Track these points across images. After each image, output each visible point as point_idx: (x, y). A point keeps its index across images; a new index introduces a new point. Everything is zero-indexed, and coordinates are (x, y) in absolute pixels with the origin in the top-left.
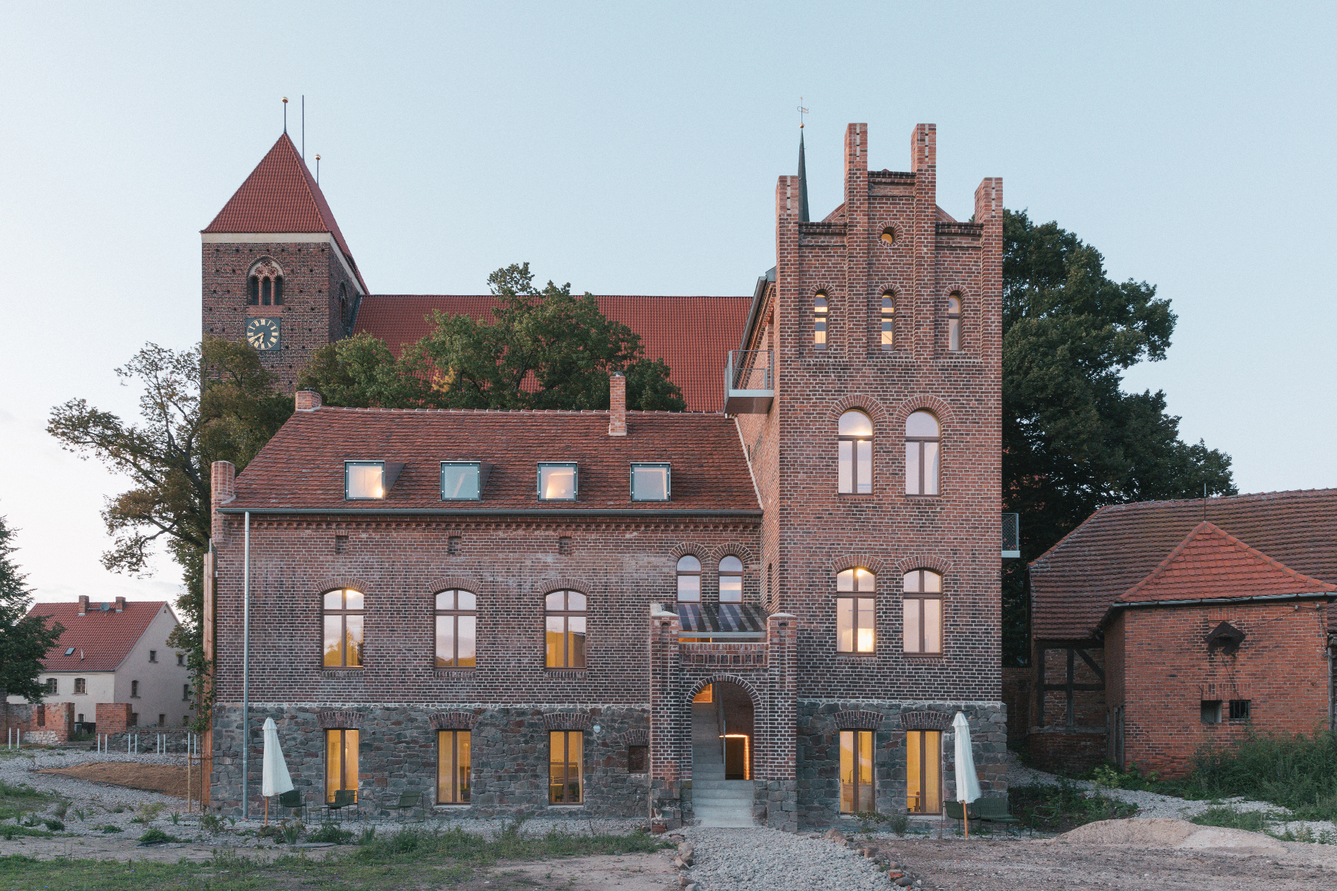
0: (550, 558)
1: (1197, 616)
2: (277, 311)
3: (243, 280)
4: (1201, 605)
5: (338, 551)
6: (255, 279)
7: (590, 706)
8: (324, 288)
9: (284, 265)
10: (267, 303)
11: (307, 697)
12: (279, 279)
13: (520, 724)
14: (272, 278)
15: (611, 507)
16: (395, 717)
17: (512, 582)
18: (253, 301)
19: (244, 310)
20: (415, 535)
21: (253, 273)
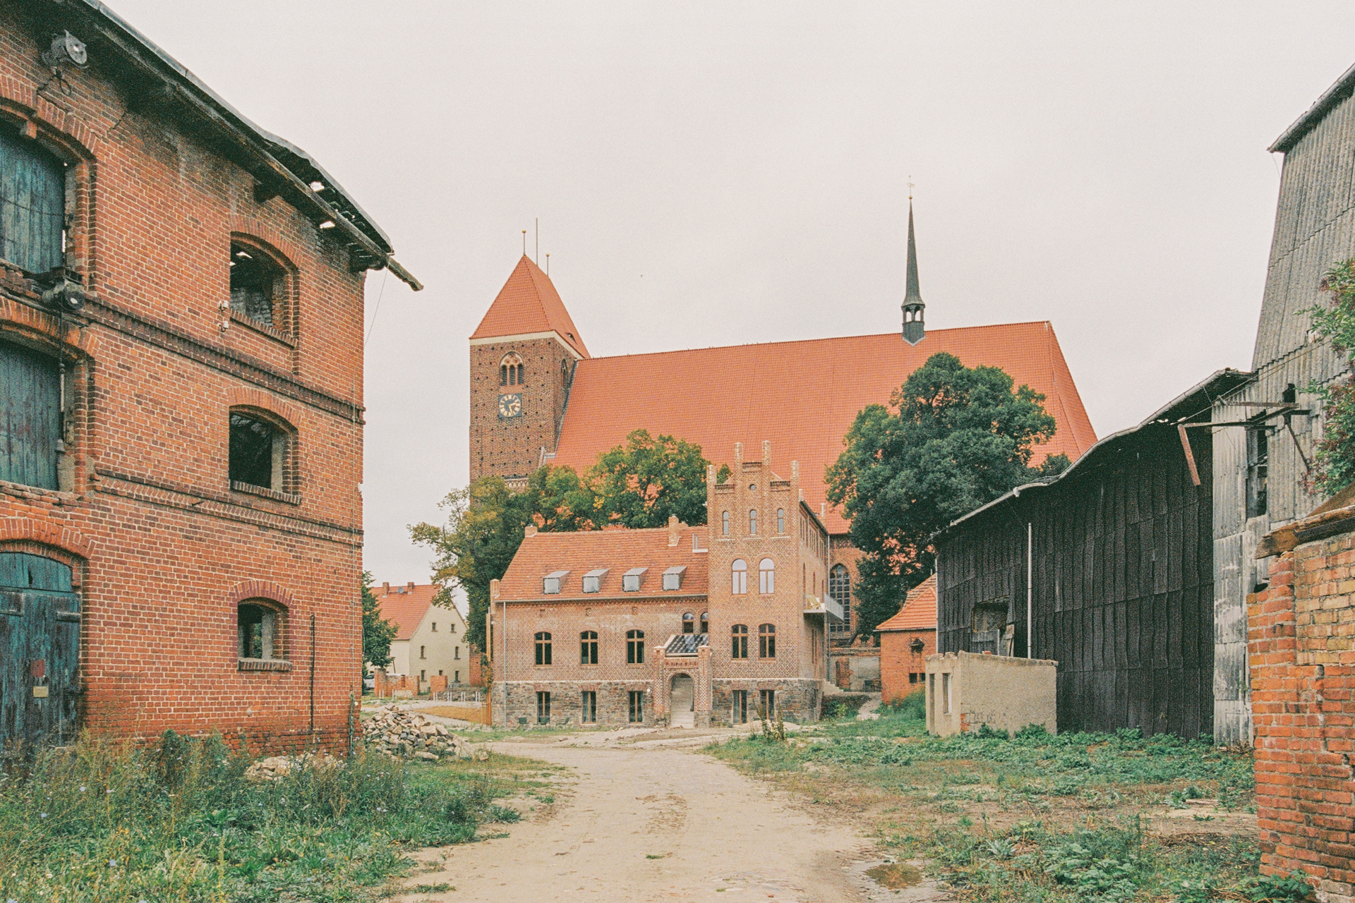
0: (628, 617)
1: (908, 635)
2: (518, 388)
3: (497, 369)
4: (910, 631)
5: (541, 616)
6: (504, 367)
7: (645, 681)
8: (550, 370)
9: (524, 356)
10: (512, 383)
11: (529, 678)
12: (520, 366)
13: (616, 689)
14: (516, 366)
15: (654, 593)
16: (564, 686)
17: (612, 627)
18: (504, 383)
19: (497, 390)
20: (572, 608)
21: (503, 363)
